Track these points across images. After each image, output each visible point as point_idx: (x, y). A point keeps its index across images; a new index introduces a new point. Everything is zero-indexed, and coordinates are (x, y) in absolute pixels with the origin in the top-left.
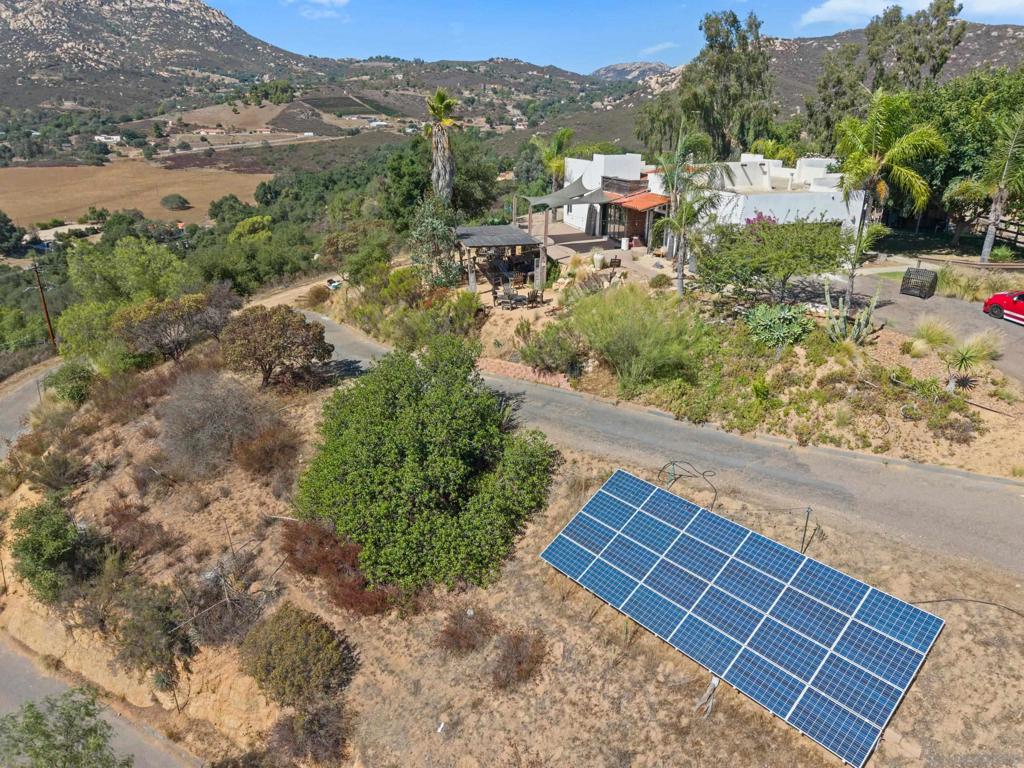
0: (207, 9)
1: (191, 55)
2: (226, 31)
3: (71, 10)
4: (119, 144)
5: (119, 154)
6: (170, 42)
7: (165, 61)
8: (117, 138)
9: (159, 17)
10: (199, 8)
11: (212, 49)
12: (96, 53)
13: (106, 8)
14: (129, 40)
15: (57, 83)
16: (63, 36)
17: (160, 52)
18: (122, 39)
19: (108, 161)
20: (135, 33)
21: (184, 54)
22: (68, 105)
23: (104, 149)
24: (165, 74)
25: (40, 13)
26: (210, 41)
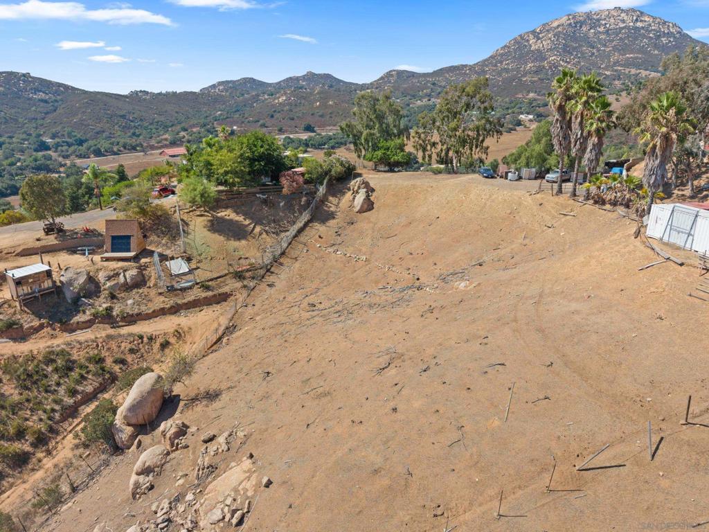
0: (665, 23)
1: (637, 58)
2: (675, 37)
3: (569, 35)
4: (531, 121)
5: (525, 127)
6: (623, 49)
7: (617, 63)
8: (531, 117)
9: (625, 33)
10: (659, 23)
11: (656, 52)
12: (566, 62)
13: (592, 31)
14: (598, 50)
15: (535, 82)
16: (558, 52)
17: (616, 57)
18: (595, 51)
19: (515, 130)
20: (605, 45)
21: (631, 58)
22: (531, 95)
23: (519, 123)
24: (608, 73)
25: (550, 39)
26: (656, 46)
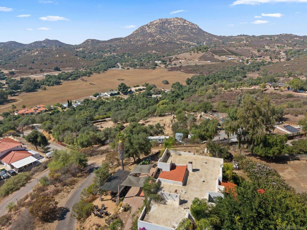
0: (193, 24)
1: (186, 37)
2: (197, 30)
3: (161, 27)
4: (160, 63)
5: (159, 66)
6: (181, 34)
7: (180, 39)
8: (160, 62)
9: (181, 27)
10: (191, 24)
11: (192, 35)
12: (163, 38)
13: (169, 26)
14: (172, 34)
15: (153, 46)
16: (158, 33)
17: (179, 36)
18: (171, 34)
19: (156, 68)
20: (174, 32)
21: (185, 37)
22: (154, 51)
23: (156, 65)
24: (178, 43)
25: (154, 28)
26: (192, 33)
